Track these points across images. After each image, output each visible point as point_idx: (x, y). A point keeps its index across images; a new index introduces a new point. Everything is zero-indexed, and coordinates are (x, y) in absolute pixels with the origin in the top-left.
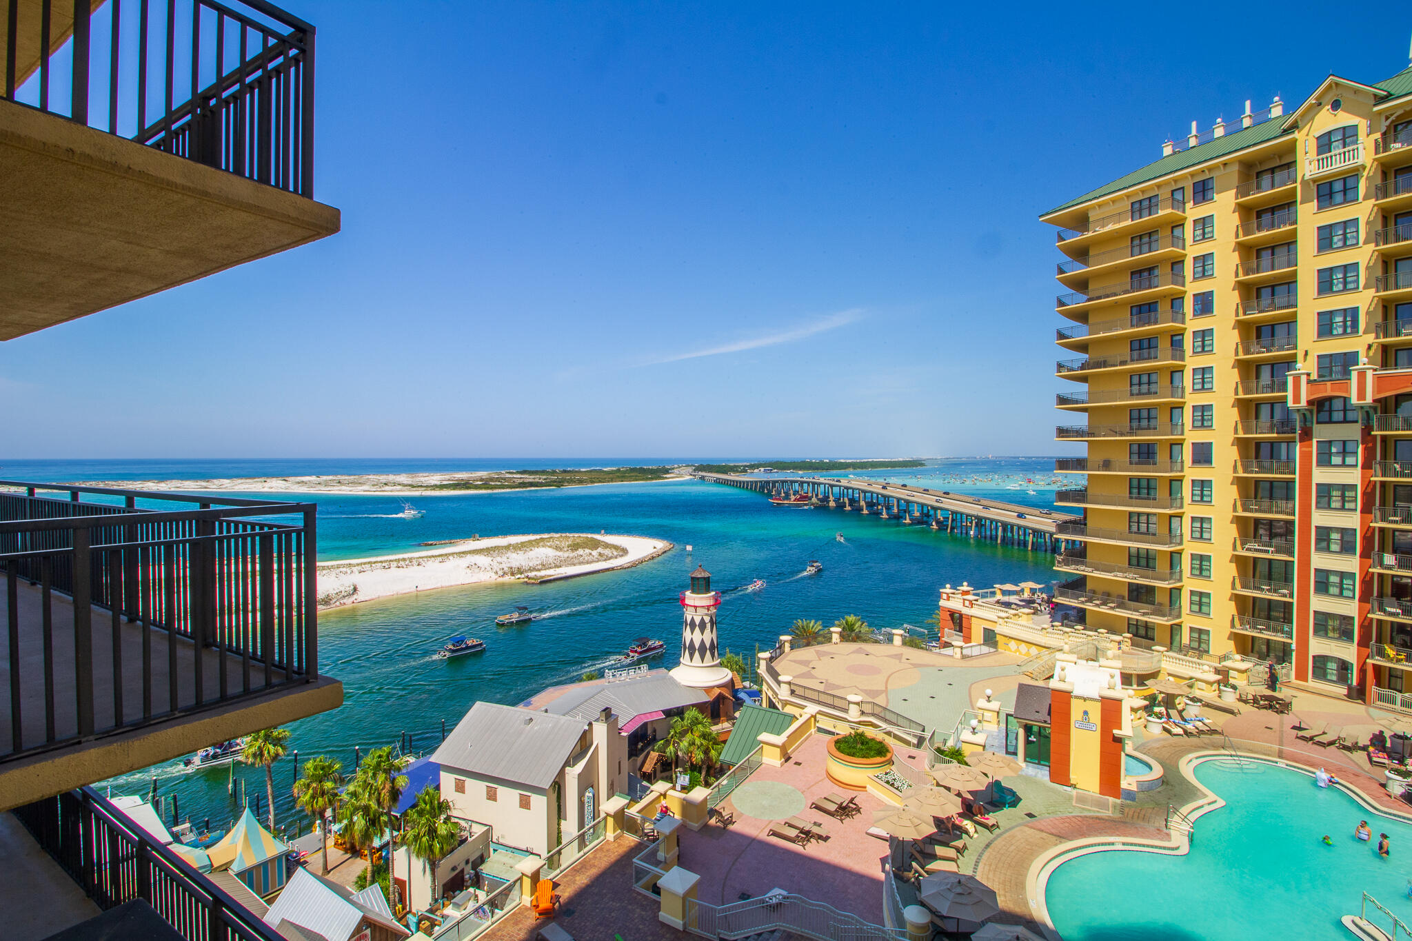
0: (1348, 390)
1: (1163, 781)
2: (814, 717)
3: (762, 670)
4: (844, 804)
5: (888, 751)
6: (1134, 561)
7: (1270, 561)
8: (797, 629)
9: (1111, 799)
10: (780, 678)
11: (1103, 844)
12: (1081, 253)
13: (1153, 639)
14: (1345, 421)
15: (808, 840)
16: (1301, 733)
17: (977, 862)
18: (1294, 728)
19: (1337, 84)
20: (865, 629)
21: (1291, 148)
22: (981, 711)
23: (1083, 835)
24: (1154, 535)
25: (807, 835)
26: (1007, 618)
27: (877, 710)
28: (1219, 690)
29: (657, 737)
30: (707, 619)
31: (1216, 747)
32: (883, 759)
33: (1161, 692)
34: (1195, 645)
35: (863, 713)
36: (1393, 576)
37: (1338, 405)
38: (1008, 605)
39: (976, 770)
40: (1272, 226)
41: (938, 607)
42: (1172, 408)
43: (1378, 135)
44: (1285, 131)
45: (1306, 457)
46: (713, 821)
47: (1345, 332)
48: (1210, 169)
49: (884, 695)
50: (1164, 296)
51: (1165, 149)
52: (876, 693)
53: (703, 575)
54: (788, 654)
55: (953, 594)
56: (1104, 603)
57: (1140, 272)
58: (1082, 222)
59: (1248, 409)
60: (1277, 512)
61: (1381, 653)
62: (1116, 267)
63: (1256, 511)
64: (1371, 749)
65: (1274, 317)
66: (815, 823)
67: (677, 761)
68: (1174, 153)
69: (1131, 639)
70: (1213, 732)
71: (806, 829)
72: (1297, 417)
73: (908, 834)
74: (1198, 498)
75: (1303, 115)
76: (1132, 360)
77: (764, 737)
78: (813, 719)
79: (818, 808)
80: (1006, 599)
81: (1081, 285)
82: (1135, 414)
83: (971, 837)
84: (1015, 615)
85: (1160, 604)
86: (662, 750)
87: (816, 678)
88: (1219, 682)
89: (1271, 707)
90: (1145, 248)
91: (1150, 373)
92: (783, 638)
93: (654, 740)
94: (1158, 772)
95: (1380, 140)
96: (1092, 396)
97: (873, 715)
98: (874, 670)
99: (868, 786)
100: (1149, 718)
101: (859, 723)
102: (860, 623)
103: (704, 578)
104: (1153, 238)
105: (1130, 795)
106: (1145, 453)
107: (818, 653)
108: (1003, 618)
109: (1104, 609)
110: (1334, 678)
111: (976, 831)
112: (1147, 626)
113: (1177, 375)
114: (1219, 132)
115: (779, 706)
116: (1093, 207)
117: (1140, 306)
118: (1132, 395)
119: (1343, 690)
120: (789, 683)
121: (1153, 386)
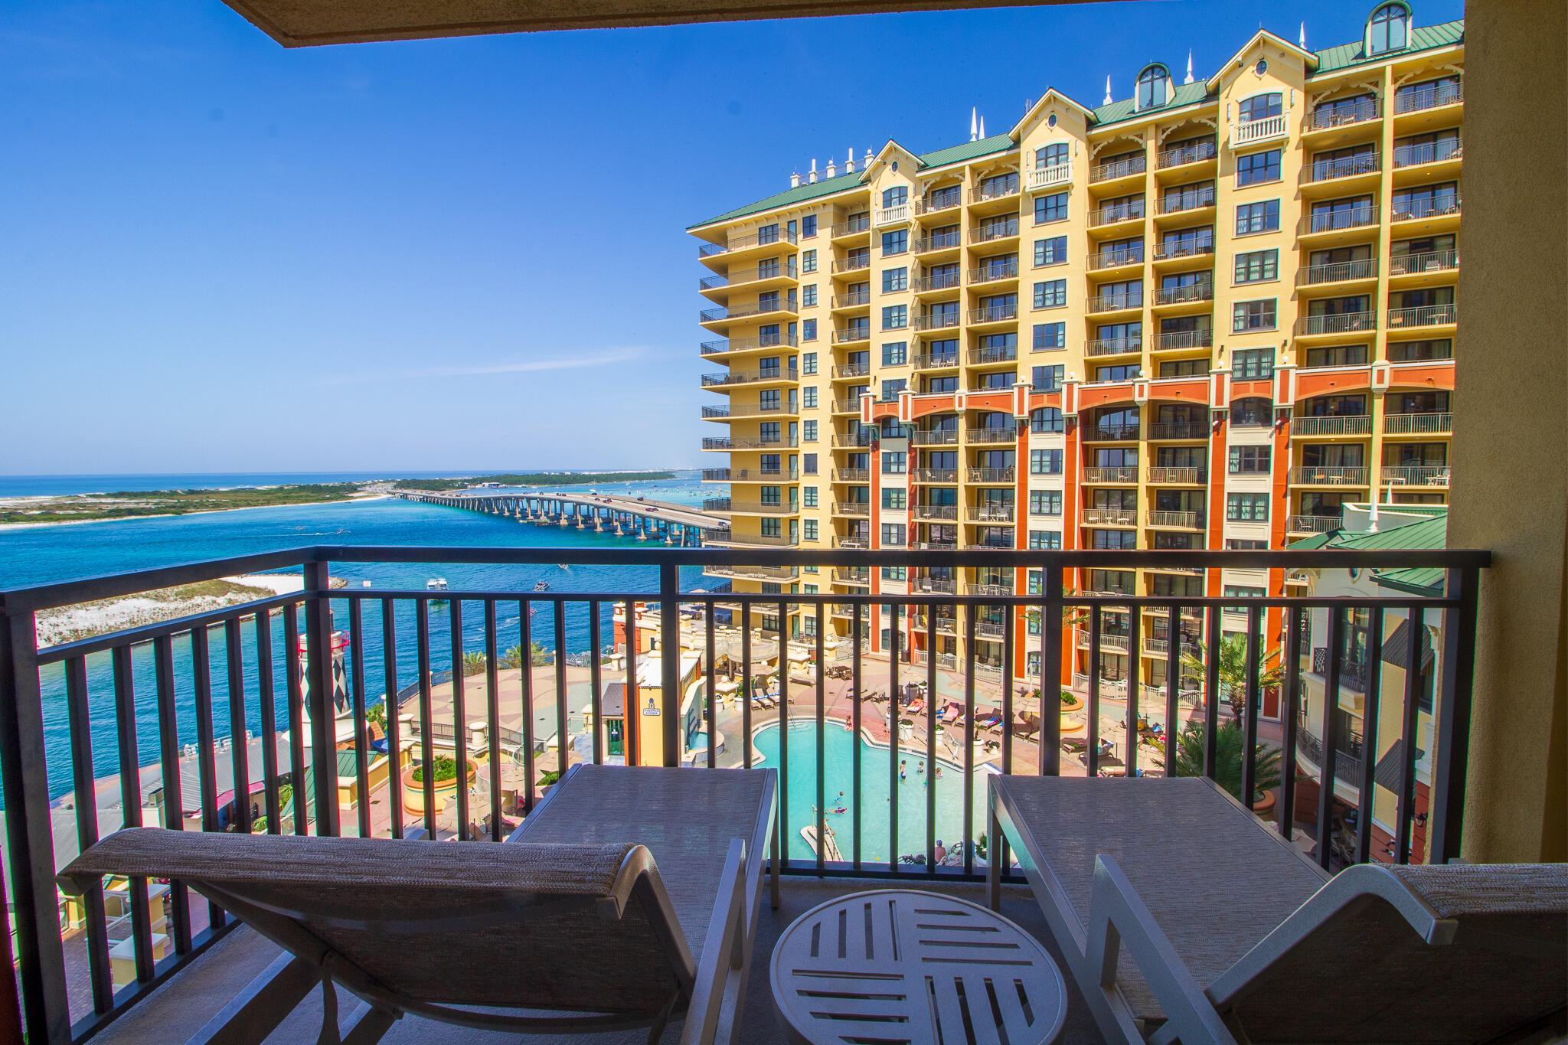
0: (897, 411)
2: (410, 750)
12: (722, 269)
14: (899, 436)
19: (894, 148)
21: (865, 200)
22: (585, 716)
24: (780, 536)
28: (809, 667)
37: (894, 423)
40: (855, 266)
42: (790, 423)
43: (919, 198)
44: (861, 183)
45: (875, 465)
47: (899, 362)
48: (814, 207)
50: (783, 320)
51: (793, 181)
52: (513, 718)
57: (767, 294)
58: (721, 239)
59: (839, 424)
60: (858, 513)
61: (921, 622)
62: (747, 288)
63: (848, 512)
65: (856, 346)
68: (801, 186)
69: (761, 632)
72: (869, 432)
74: (808, 503)
75: (873, 171)
76: (761, 377)
78: (406, 753)
81: (722, 300)
82: (764, 428)
88: (811, 661)
89: (840, 676)
90: (770, 272)
91: (775, 389)
95: (921, 203)
96: (734, 407)
100: (736, 698)
104: (776, 264)
106: (772, 463)
113: (793, 392)
114: (831, 173)
116: (731, 227)
117: (767, 327)
118: (762, 409)
120: (412, 721)
121: (776, 402)
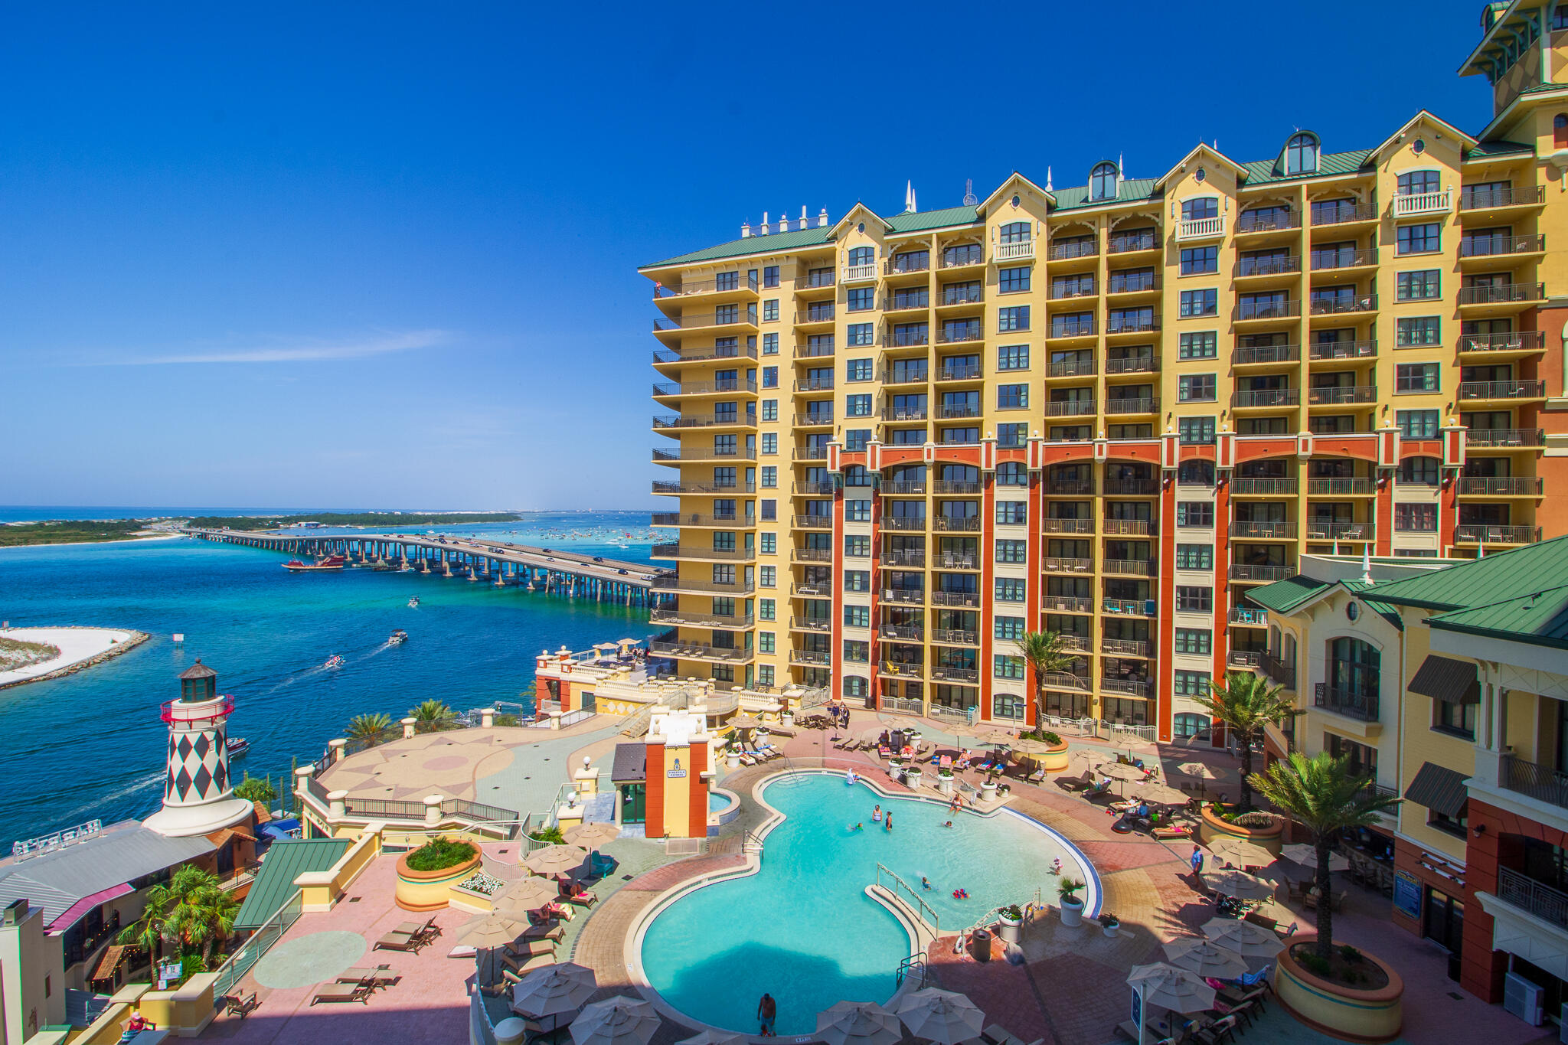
0: (865, 460)
1: (741, 810)
2: (379, 834)
3: (302, 790)
4: (419, 932)
5: (475, 852)
6: (717, 609)
7: (816, 601)
8: (355, 728)
9: (699, 839)
10: (329, 796)
11: (692, 885)
12: (675, 313)
13: (732, 681)
14: (863, 485)
15: (371, 991)
16: (837, 743)
17: (575, 945)
18: (833, 739)
19: (863, 211)
20: (448, 713)
21: (831, 256)
22: (579, 782)
23: (675, 882)
24: (733, 584)
25: (369, 985)
26: (606, 678)
27: (462, 808)
28: (781, 717)
29: (121, 923)
30: (210, 736)
31: (779, 769)
32: (470, 863)
33: (738, 729)
34: (764, 680)
35: (444, 815)
36: (892, 607)
37: (859, 471)
38: (606, 665)
39: (573, 846)
40: (819, 319)
41: (535, 677)
42: (747, 468)
43: (886, 260)
44: (829, 239)
45: (839, 512)
46: (224, 1015)
47: (863, 414)
48: (777, 258)
49: (471, 788)
50: (742, 365)
51: (744, 231)
52: (461, 788)
53: (203, 674)
54: (343, 761)
55: (551, 660)
56: (693, 652)
57: (724, 340)
58: (676, 282)
59: (802, 472)
60: (820, 560)
61: (885, 669)
62: (704, 332)
63: (807, 559)
64: (880, 746)
65: (819, 396)
66: (381, 967)
67: (160, 947)
68: (751, 237)
69: (715, 683)
70: (777, 755)
71: (368, 978)
72: (833, 480)
73: (498, 940)
74: (766, 549)
75: (841, 230)
76: (717, 422)
77: (306, 877)
78: (377, 838)
79: (385, 946)
80: (605, 658)
82: (719, 473)
83: (568, 920)
84: (613, 674)
85: (738, 647)
86: (132, 939)
87: (382, 785)
88: (781, 711)
89: (817, 725)
90: (728, 318)
91: (731, 434)
92: (333, 743)
93: (117, 927)
94: (736, 801)
95: (887, 264)
96: (684, 451)
97: (457, 814)
98: (461, 761)
99: (450, 900)
100: (730, 754)
101: (440, 828)
102: (441, 708)
103: (206, 679)
104: (734, 310)
105: (714, 831)
106: (726, 509)
107: (386, 755)
108: (602, 679)
109: (693, 658)
110: (857, 693)
111: (574, 912)
112: (728, 669)
113: (751, 438)
115: (329, 833)
116: (685, 270)
117: (723, 371)
118: (716, 454)
119: (862, 702)
120: (343, 800)
121: (733, 447)
